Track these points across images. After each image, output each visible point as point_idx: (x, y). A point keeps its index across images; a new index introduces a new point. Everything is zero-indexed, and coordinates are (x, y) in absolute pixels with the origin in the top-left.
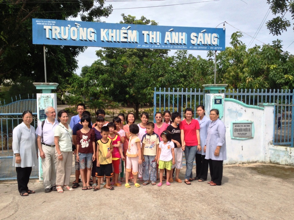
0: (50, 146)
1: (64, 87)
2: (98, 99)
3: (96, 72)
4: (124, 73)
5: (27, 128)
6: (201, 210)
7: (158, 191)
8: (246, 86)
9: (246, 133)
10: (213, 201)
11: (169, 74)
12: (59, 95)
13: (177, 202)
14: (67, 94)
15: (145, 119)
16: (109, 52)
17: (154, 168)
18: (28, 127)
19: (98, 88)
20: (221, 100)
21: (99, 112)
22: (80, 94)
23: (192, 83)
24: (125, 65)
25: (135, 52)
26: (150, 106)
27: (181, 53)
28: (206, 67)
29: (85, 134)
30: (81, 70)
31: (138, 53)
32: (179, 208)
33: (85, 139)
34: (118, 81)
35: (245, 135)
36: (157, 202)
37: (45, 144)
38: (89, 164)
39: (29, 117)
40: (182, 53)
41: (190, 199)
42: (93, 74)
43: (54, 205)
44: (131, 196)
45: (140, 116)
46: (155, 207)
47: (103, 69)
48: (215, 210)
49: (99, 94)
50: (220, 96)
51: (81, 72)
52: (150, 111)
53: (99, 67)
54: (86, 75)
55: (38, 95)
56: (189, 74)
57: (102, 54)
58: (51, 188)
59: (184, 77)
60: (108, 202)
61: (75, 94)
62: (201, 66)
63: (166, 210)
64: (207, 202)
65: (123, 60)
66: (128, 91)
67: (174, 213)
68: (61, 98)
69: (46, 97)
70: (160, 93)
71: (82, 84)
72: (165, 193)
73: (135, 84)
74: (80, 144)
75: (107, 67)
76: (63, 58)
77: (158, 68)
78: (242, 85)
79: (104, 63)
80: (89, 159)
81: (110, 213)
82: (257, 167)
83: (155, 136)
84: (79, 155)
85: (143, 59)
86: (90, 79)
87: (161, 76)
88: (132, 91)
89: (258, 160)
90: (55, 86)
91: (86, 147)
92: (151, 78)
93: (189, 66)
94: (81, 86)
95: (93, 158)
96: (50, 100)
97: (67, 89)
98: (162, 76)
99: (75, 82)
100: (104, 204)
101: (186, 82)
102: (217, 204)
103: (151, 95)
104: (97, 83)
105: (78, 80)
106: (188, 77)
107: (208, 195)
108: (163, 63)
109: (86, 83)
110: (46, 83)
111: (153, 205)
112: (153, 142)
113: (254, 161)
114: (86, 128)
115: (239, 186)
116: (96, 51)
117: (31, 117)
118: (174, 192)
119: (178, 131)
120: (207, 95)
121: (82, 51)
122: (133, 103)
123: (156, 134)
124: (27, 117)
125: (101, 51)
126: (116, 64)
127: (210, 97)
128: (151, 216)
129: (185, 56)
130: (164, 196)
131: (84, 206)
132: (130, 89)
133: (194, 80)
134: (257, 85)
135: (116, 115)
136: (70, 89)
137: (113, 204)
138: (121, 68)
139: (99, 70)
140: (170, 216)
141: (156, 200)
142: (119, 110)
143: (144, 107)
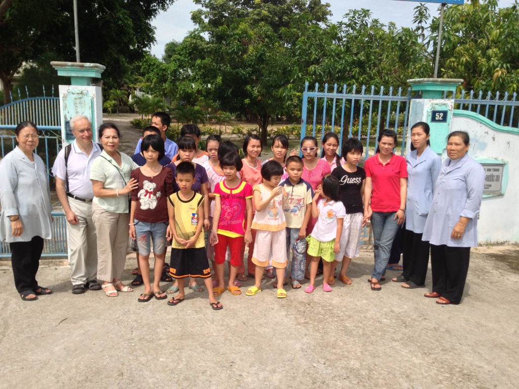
0: (83, 200)
1: (133, 79)
2: (193, 105)
3: (190, 54)
4: (242, 55)
5: (27, 160)
6: (410, 368)
7: (308, 306)
8: (493, 86)
9: (490, 186)
10: (433, 341)
11: (330, 59)
12: (124, 94)
13: (352, 339)
14: (138, 93)
15: (280, 149)
16: (215, 15)
17: (300, 253)
18: (29, 158)
19: (193, 84)
20: (445, 113)
21: (187, 131)
22: (160, 94)
23: (374, 79)
24: (244, 41)
25: (265, 16)
26: (288, 121)
27: (357, 15)
28: (409, 44)
29: (150, 178)
30: (164, 48)
31: (269, 17)
32: (358, 358)
33: (149, 191)
34: (231, 70)
35: (488, 188)
36: (307, 337)
37: (72, 196)
38: (158, 245)
39: (32, 135)
40: (359, 15)
41: (379, 333)
42: (185, 57)
43: (82, 331)
44: (249, 317)
45: (269, 139)
46: (302, 350)
47: (204, 49)
48: (442, 370)
49: (196, 96)
50: (444, 104)
51: (164, 53)
52: (288, 131)
53: (196, 43)
54: (172, 59)
55: (63, 89)
56: (371, 60)
57: (202, 19)
58: (85, 283)
59: (360, 64)
60: (199, 328)
61: (151, 94)
62: (399, 42)
63: (328, 363)
64: (419, 344)
65: (241, 29)
66: (250, 92)
67: (348, 375)
68: (128, 101)
69: (78, 94)
70: (316, 94)
71: (164, 75)
72: (323, 312)
73: (263, 78)
74: (138, 199)
75: (211, 45)
76: (126, 19)
77: (310, 47)
78: (484, 83)
79: (206, 36)
80: (158, 235)
81: (202, 363)
82: (506, 255)
83: (304, 186)
84: (134, 225)
85: (280, 30)
86: (180, 66)
87: (314, 62)
88: (256, 91)
89: (508, 240)
90: (97, 72)
91: (151, 208)
92: (294, 67)
93: (371, 43)
94: (162, 79)
95: (167, 233)
96: (87, 100)
97: (138, 83)
98: (317, 62)
99: (152, 71)
100: (191, 334)
101: (364, 76)
102: (442, 350)
103: (292, 100)
104: (191, 74)
105: (157, 67)
106: (368, 67)
107: (417, 323)
108: (320, 35)
109: (171, 74)
110: (78, 63)
111: (298, 346)
112: (299, 200)
113: (499, 242)
114: (152, 165)
115: (479, 301)
116: (191, 12)
117: (36, 136)
118: (342, 311)
119: (354, 179)
120: (415, 102)
121: (164, 9)
122: (258, 114)
123: (306, 183)
124: (27, 136)
125: (200, 12)
126: (228, 36)
127: (422, 106)
128: (294, 378)
129: (364, 22)
130: (320, 322)
131: (147, 337)
132: (253, 87)
133: (378, 72)
134: (515, 86)
135: (224, 136)
136: (143, 84)
137: (208, 337)
138: (237, 45)
139: (197, 51)
140: (338, 383)
141: (303, 330)
142: (230, 127)
143: (277, 124)
